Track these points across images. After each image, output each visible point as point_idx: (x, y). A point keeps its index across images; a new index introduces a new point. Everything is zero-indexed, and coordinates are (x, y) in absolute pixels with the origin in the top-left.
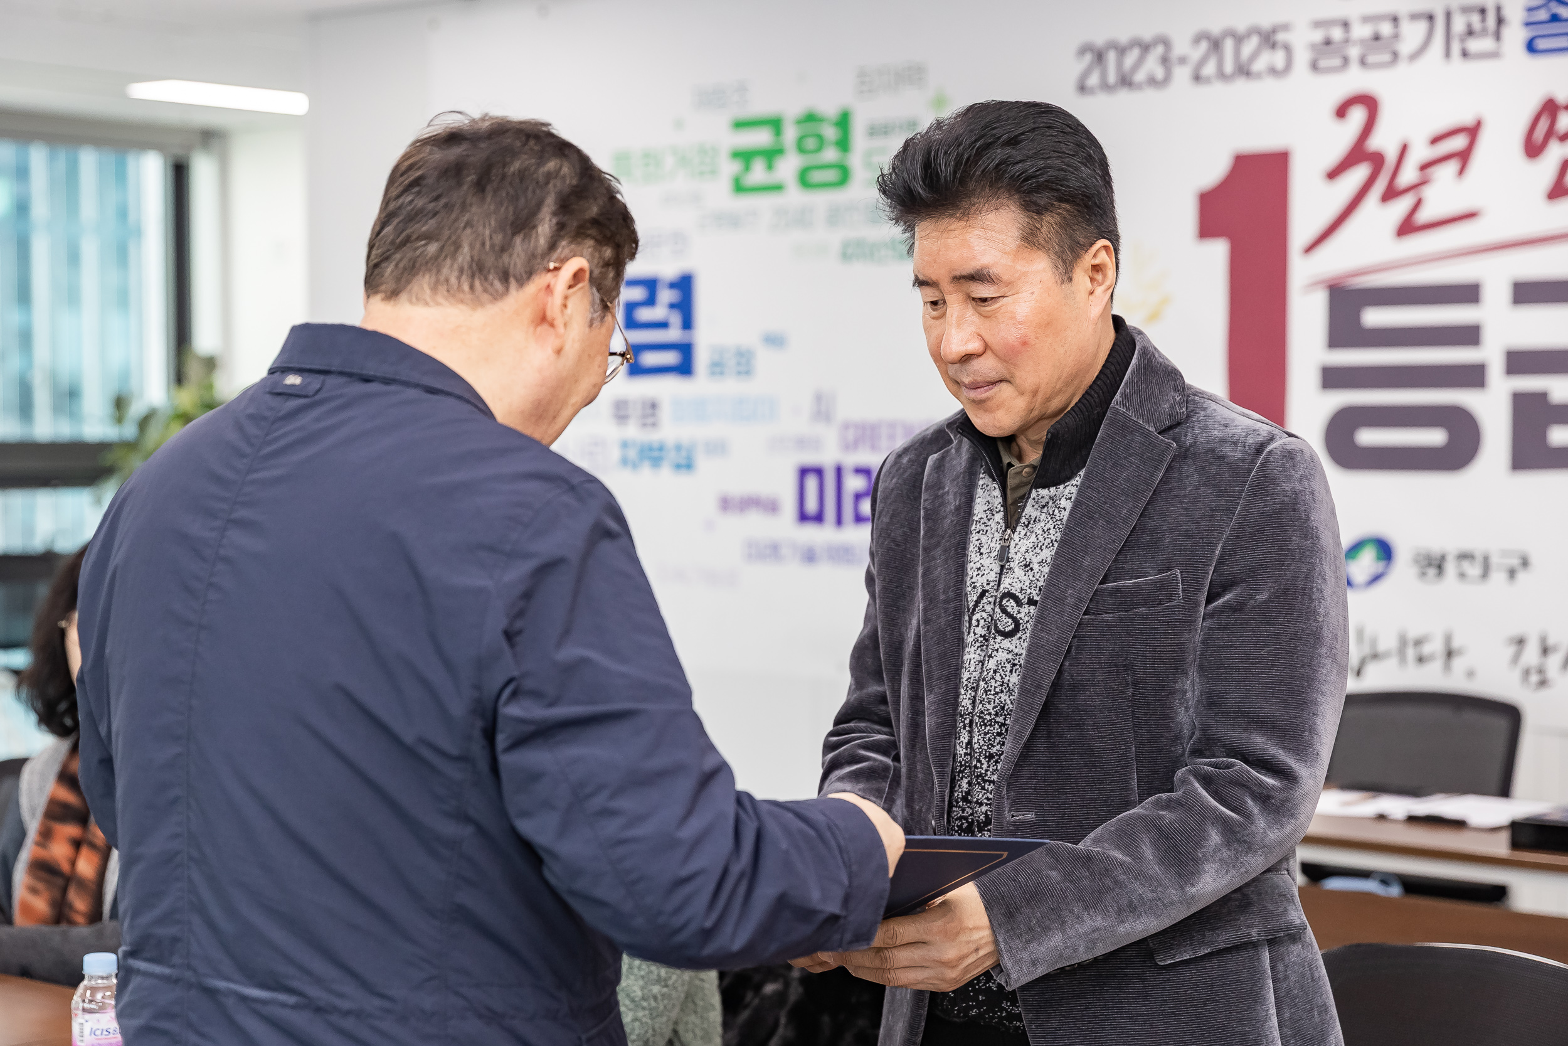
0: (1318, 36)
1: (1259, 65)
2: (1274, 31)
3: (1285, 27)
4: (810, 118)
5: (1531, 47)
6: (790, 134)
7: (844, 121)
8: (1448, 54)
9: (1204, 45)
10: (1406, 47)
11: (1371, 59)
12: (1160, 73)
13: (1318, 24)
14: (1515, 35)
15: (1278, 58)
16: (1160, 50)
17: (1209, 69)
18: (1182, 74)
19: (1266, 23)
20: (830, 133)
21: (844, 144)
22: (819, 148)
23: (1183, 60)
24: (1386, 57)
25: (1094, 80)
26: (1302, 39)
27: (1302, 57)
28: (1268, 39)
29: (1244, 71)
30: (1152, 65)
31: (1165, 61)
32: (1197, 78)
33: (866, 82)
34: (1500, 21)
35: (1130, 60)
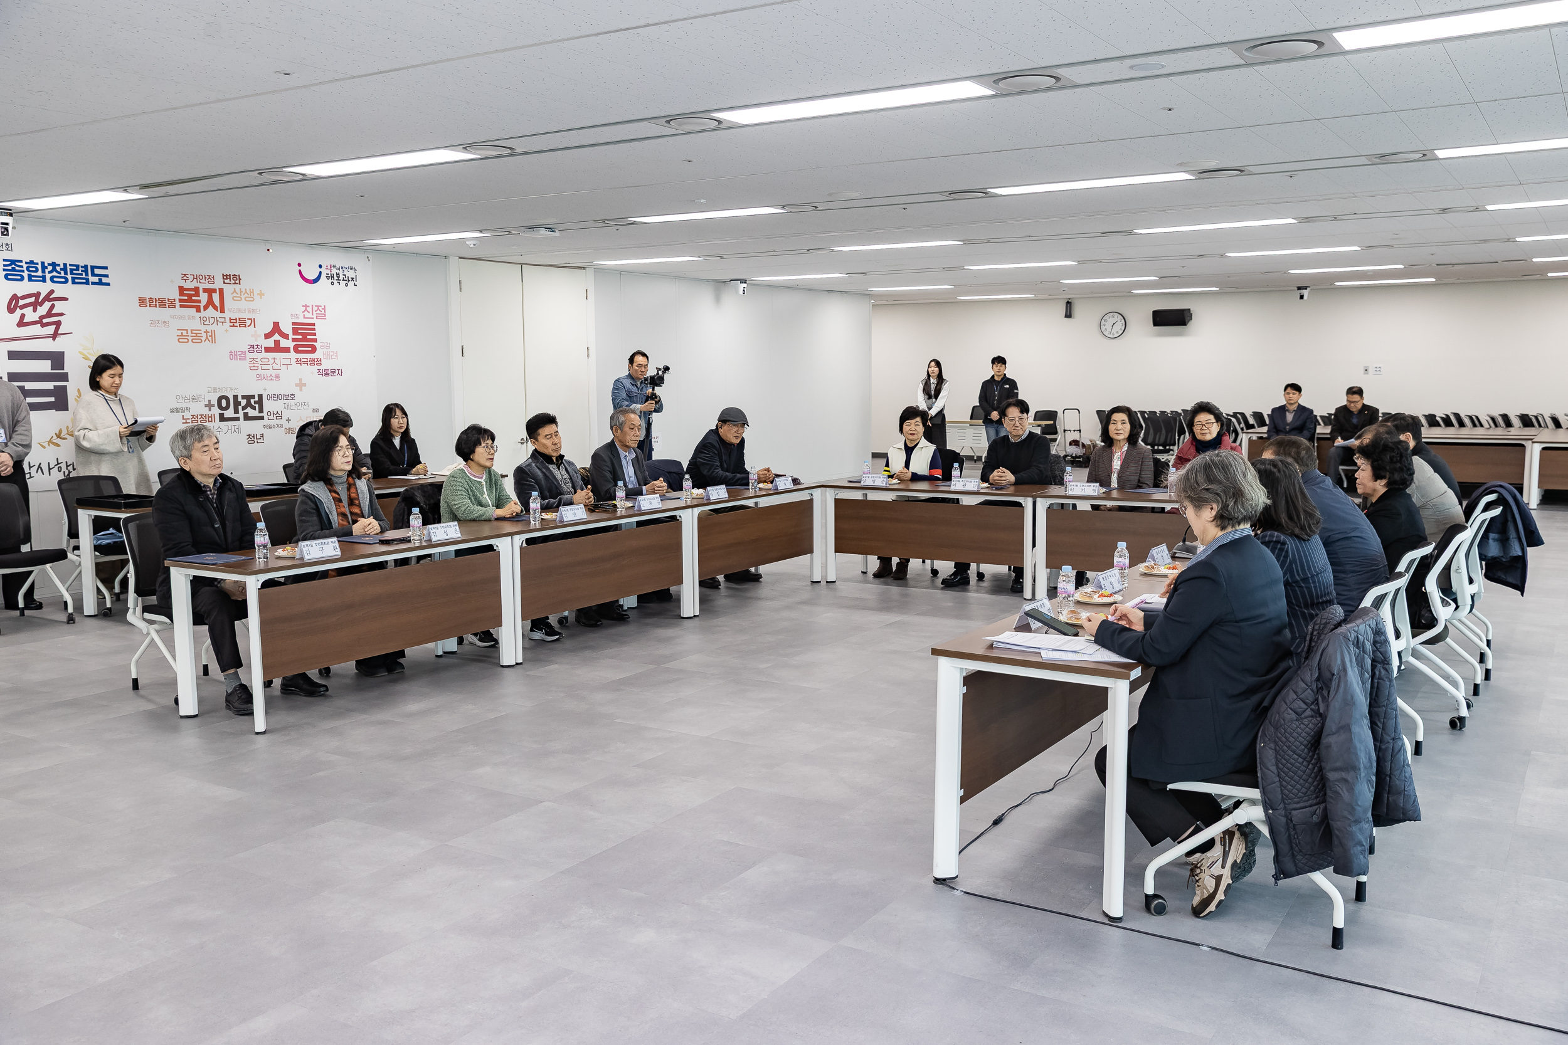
5: (7, 278)
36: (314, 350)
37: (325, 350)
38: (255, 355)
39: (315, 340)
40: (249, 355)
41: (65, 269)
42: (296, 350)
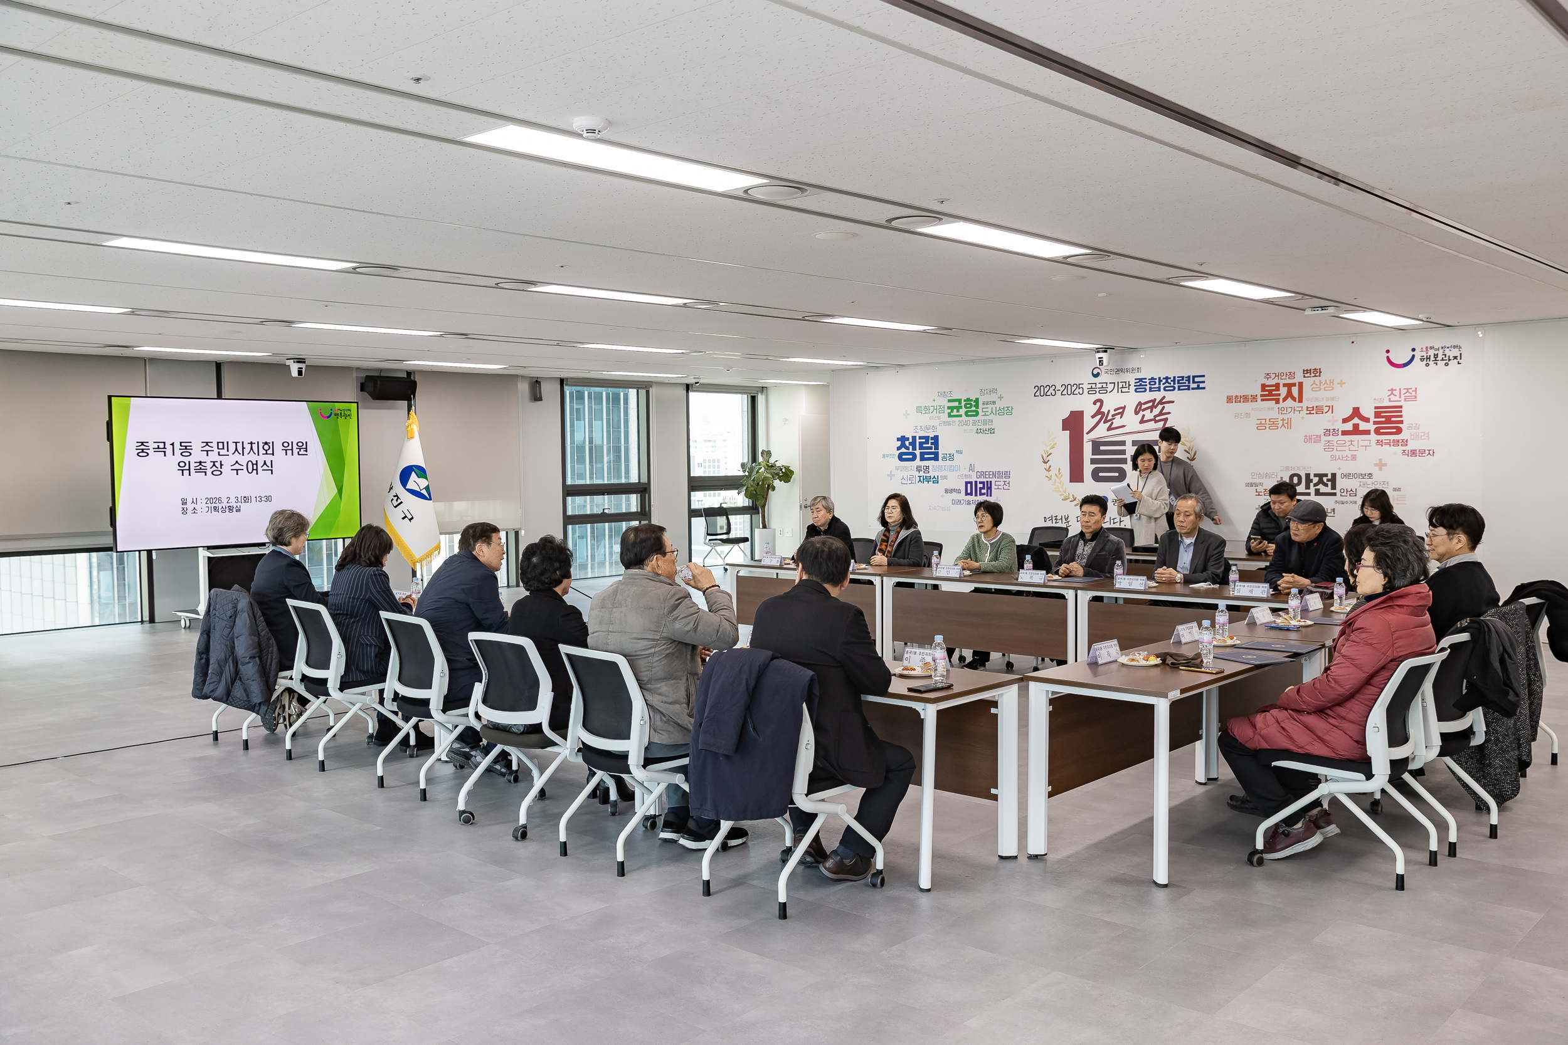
1: (1076, 392)
3: (1082, 384)
4: (968, 400)
5: (1136, 391)
6: (963, 403)
7: (977, 400)
8: (1118, 392)
9: (1064, 387)
10: (1109, 390)
11: (1101, 392)
12: (1053, 393)
13: (1089, 384)
14: (1132, 388)
15: (1080, 391)
16: (1054, 387)
17: (1065, 392)
18: (1059, 393)
19: (1078, 383)
20: (973, 403)
21: (977, 406)
22: (970, 407)
23: (1059, 390)
24: (1105, 392)
26: (1086, 387)
27: (1086, 391)
28: (1078, 386)
29: (1073, 393)
30: (1051, 391)
31: (1054, 390)
32: (1062, 394)
33: (982, 392)
34: (1129, 385)
35: (1046, 390)
36: (1399, 431)
37: (1413, 431)
38: (1331, 438)
39: (1401, 422)
40: (1324, 438)
41: (1174, 381)
42: (1377, 432)
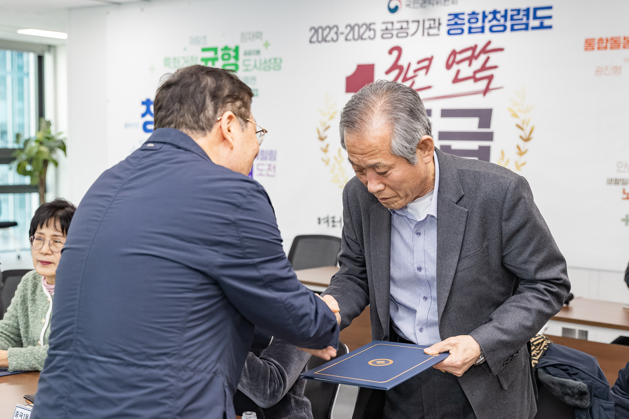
0: (384, 27)
1: (365, 36)
2: (370, 24)
3: (374, 24)
4: (226, 48)
5: (449, 33)
6: (220, 53)
7: (237, 50)
8: (423, 35)
9: (349, 28)
10: (411, 31)
11: (400, 35)
12: (335, 38)
13: (384, 23)
14: (444, 28)
15: (371, 34)
16: (335, 29)
17: (350, 37)
18: (342, 38)
19: (368, 22)
20: (232, 54)
21: (236, 57)
22: (229, 59)
23: (342, 33)
24: (405, 35)
25: (314, 39)
26: (379, 27)
27: (379, 34)
28: (369, 27)
29: (361, 37)
30: (332, 35)
31: (336, 33)
32: (346, 40)
33: (244, 37)
34: (440, 24)
35: (326, 32)
41: (505, 16)
